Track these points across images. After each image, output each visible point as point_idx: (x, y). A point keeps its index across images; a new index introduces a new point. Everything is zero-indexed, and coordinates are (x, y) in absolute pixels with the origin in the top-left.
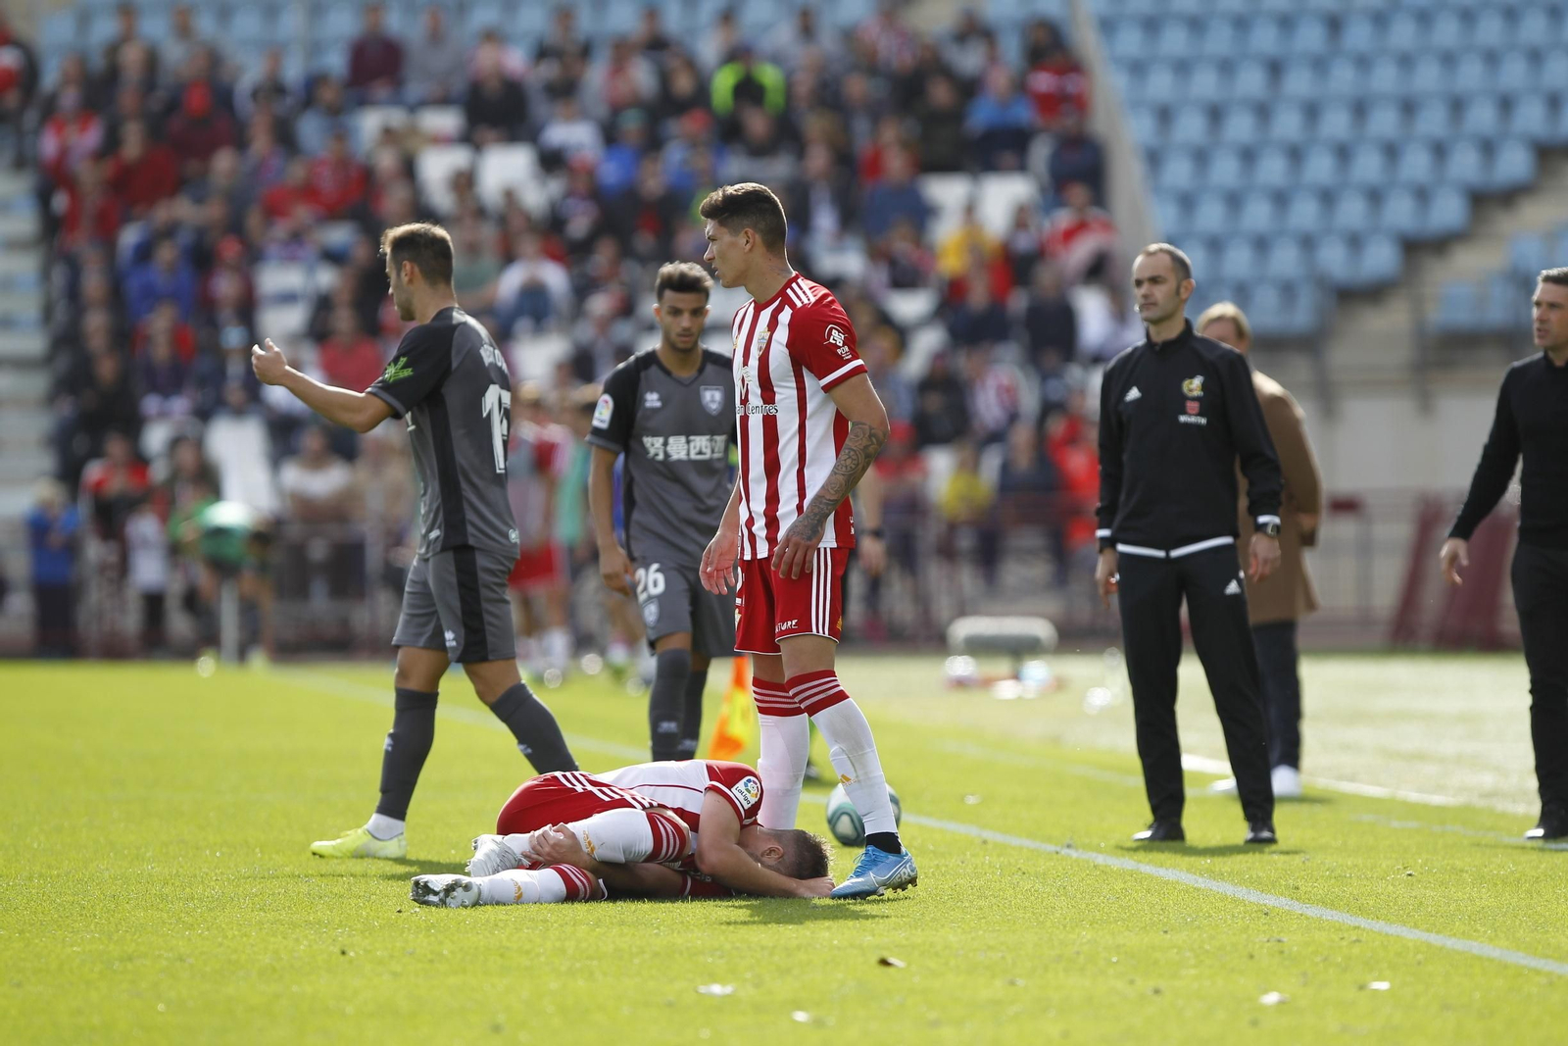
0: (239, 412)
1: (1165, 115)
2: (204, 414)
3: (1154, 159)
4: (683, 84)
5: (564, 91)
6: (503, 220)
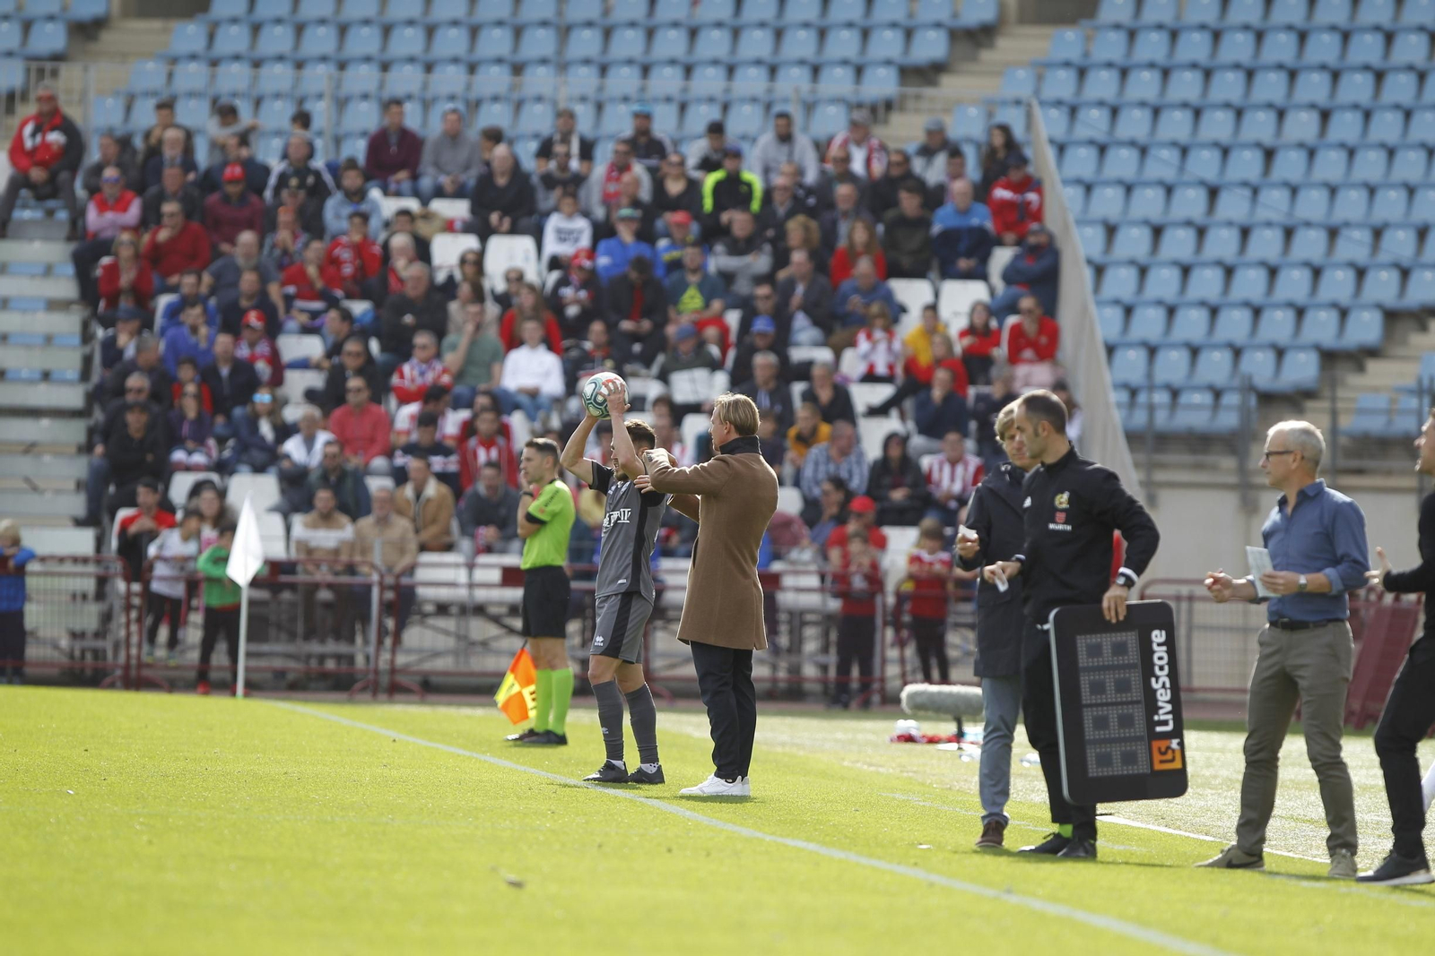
0: (259, 469)
1: (1111, 230)
2: (224, 468)
3: (1099, 271)
4: (675, 187)
6: (504, 300)
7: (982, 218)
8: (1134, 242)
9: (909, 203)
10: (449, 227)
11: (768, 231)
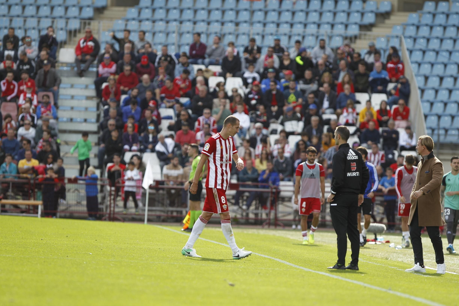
1: (426, 78)
2: (142, 151)
3: (423, 91)
4: (286, 62)
5: (252, 62)
6: (231, 98)
7: (385, 75)
8: (434, 82)
9: (361, 68)
10: (214, 74)
11: (317, 77)
